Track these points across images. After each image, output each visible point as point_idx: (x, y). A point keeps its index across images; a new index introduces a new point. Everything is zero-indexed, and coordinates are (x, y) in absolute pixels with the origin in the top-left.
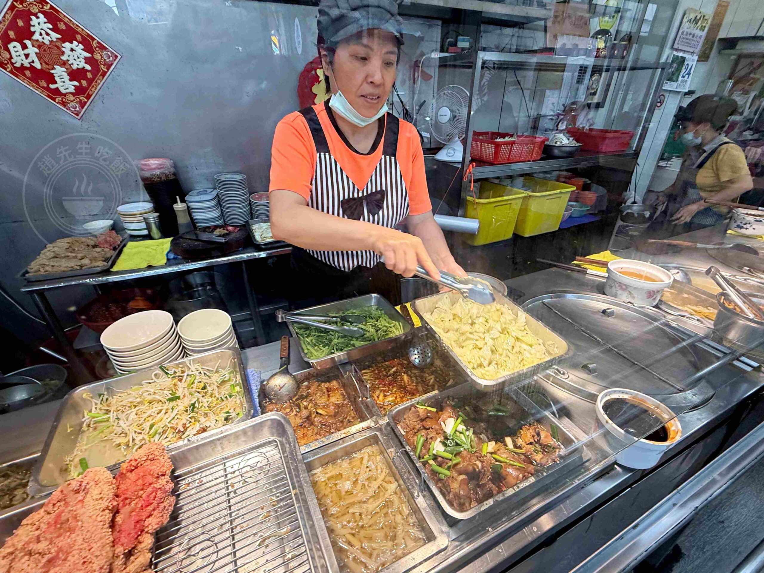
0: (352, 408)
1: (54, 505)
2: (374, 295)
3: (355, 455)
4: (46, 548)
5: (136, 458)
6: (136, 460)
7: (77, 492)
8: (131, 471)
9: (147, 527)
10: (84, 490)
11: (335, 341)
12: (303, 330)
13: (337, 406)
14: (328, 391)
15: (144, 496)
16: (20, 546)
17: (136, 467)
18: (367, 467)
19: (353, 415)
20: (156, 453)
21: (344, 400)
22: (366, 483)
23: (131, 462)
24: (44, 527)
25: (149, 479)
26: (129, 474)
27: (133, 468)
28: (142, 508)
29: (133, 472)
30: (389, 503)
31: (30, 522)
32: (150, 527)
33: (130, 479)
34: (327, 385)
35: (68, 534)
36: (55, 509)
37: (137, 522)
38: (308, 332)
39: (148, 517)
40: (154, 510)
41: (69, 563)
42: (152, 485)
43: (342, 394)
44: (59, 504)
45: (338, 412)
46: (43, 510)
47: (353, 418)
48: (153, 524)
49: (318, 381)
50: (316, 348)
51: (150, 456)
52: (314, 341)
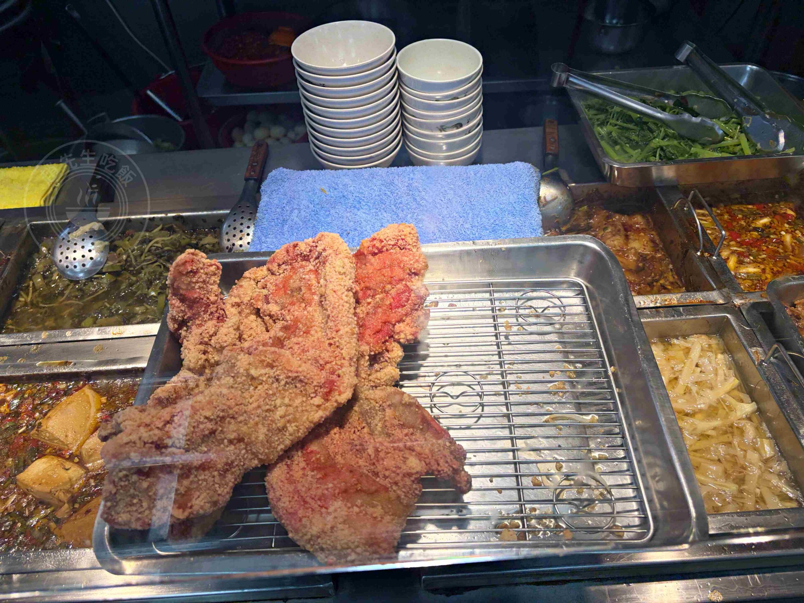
0: (671, 266)
1: (279, 265)
2: (749, 67)
3: (675, 341)
4: (279, 313)
5: (382, 237)
6: (381, 241)
7: (306, 258)
8: (374, 254)
9: (398, 333)
10: (317, 258)
11: (657, 142)
12: (592, 112)
13: (642, 258)
14: (626, 230)
15: (393, 292)
16: (246, 299)
17: (380, 251)
18: (697, 366)
19: (671, 279)
20: (408, 239)
21: (657, 251)
22: (694, 389)
23: (375, 242)
24: (271, 287)
25: (398, 273)
26: (370, 257)
27: (376, 251)
28: (391, 307)
29: (377, 257)
30: (735, 431)
31: (253, 276)
32: (402, 336)
33: (372, 264)
34: (624, 219)
35: (303, 305)
36: (281, 271)
37: (385, 323)
38: (602, 117)
39: (399, 322)
40: (406, 315)
41: (312, 339)
42: (404, 283)
43: (653, 241)
44: (283, 266)
45: (643, 269)
46: (265, 267)
47: (672, 284)
48: (408, 333)
49: (608, 209)
50: (618, 147)
51: (400, 242)
52: (614, 134)
